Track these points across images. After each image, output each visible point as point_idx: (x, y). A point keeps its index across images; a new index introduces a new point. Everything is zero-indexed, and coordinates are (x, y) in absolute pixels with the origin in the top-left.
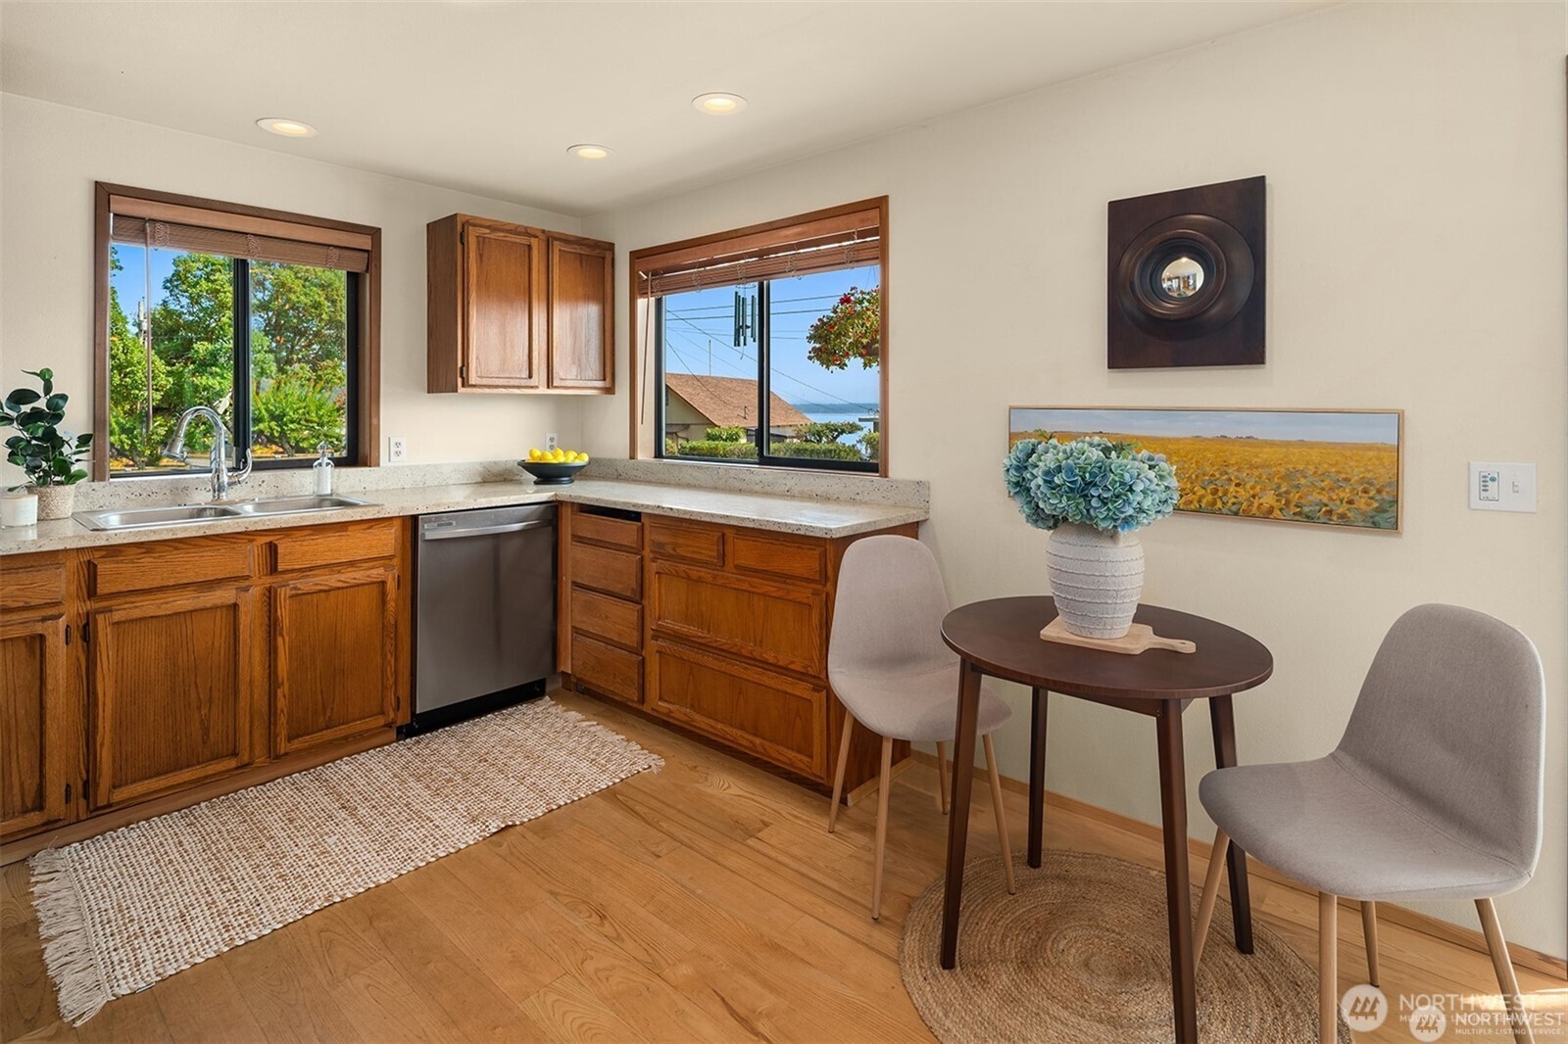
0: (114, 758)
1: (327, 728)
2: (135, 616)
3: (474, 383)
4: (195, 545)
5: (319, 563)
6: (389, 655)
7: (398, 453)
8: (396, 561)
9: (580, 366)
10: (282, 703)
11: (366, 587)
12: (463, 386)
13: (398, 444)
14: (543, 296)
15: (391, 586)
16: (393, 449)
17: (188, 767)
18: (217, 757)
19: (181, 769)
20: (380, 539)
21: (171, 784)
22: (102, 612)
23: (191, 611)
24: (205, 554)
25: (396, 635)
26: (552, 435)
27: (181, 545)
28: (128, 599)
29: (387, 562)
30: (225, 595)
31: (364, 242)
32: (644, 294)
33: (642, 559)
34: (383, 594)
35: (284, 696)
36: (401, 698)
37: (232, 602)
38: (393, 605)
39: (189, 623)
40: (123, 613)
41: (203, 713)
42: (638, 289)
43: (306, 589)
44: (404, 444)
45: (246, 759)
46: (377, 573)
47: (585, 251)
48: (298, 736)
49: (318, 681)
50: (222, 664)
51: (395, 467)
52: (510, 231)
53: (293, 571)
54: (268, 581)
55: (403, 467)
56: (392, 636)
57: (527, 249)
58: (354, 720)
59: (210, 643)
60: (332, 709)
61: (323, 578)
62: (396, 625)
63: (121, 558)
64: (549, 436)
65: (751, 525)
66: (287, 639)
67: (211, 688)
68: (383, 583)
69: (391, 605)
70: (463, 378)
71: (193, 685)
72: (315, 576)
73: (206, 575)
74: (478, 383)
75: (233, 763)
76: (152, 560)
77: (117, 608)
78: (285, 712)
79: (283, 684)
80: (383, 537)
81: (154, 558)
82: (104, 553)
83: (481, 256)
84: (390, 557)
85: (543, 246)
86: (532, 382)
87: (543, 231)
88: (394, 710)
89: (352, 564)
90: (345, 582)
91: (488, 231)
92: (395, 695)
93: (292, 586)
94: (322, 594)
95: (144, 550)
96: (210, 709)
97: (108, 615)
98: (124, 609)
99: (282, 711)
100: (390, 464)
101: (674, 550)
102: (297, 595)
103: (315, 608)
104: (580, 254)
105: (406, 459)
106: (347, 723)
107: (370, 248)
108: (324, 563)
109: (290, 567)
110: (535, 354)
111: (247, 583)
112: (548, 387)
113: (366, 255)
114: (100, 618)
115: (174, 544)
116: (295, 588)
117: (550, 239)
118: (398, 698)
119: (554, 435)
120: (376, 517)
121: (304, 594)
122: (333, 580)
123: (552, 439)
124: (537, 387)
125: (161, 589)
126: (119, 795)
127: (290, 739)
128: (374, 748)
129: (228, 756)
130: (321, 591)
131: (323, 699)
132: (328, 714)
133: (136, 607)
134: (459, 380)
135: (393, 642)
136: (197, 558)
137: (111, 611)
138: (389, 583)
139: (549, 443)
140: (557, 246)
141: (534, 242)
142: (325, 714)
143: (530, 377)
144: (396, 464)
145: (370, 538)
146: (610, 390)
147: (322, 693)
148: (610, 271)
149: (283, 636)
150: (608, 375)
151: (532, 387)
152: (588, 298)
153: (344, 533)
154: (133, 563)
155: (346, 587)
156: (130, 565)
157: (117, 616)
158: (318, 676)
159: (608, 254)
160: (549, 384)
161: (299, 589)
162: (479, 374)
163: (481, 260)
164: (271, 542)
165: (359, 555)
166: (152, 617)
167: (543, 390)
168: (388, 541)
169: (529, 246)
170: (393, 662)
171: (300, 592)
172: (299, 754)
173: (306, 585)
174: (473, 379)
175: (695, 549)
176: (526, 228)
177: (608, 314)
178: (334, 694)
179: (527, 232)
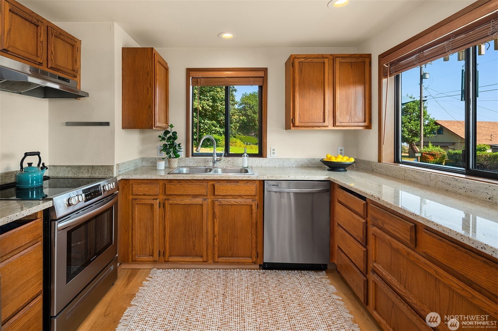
0: (170, 246)
1: (232, 257)
2: (175, 203)
3: (297, 125)
4: (192, 182)
5: (229, 194)
6: (253, 235)
7: (274, 153)
8: (257, 198)
9: (350, 116)
10: (216, 243)
11: (245, 206)
12: (293, 127)
13: (274, 150)
14: (331, 85)
15: (254, 208)
16: (272, 152)
17: (189, 256)
18: (197, 256)
19: (187, 256)
20: (250, 188)
21: (184, 260)
22: (167, 200)
23: (190, 204)
24: (193, 185)
25: (256, 227)
26: (341, 148)
27: (187, 181)
28: (174, 197)
29: (254, 197)
30: (199, 200)
31: (261, 74)
32: (386, 76)
33: (367, 222)
34: (252, 210)
35: (217, 241)
36: (259, 253)
37: (201, 203)
38: (255, 215)
39: (190, 208)
40: (172, 201)
41: (193, 239)
42: (383, 74)
43: (224, 203)
44: (276, 150)
45: (205, 259)
46: (249, 201)
47: (353, 60)
48: (222, 257)
49: (229, 238)
50: (199, 224)
51: (272, 158)
52: (315, 58)
53: (220, 195)
54: (212, 197)
55: (275, 158)
56: (255, 227)
57: (323, 64)
58: (240, 257)
59: (195, 216)
60: (233, 250)
61: (230, 200)
62: (256, 223)
63: (172, 183)
64: (339, 148)
65: (435, 228)
66: (218, 220)
67: (195, 231)
68: (251, 206)
69: (254, 215)
70: (293, 123)
71: (191, 229)
72: (228, 199)
73: (194, 193)
74: (299, 125)
75: (201, 260)
76: (179, 185)
77: (171, 199)
78: (217, 246)
79: (216, 236)
80: (251, 187)
81: (180, 185)
82: (168, 181)
83: (301, 71)
84: (255, 196)
85: (331, 62)
86: (325, 124)
87: (331, 55)
88: (255, 258)
89: (240, 196)
90: (237, 203)
91: (304, 59)
92: (256, 251)
93: (219, 201)
94: (230, 206)
95: (178, 182)
96: (195, 238)
97: (168, 201)
98: (172, 200)
99: (216, 246)
100: (271, 157)
101: (382, 224)
102: (221, 205)
103: (227, 210)
104: (351, 62)
105: (276, 156)
106: (239, 257)
107: (264, 76)
108: (230, 194)
109: (219, 194)
110: (326, 111)
111: (206, 197)
112: (334, 126)
113: (262, 79)
114: (166, 201)
115: (186, 181)
116: (220, 202)
117: (334, 58)
118: (258, 253)
119: (343, 148)
120: (247, 179)
121: (223, 205)
122: (233, 201)
123: (341, 150)
124: (327, 126)
125: (182, 195)
126: (171, 259)
127: (219, 257)
128: (249, 269)
129: (200, 256)
130: (229, 205)
131: (230, 245)
132: (232, 251)
133: (175, 200)
134: (292, 124)
135: (255, 230)
136: (191, 187)
137: (169, 200)
138: (253, 206)
139: (339, 152)
140: (338, 60)
141: (326, 61)
142: (231, 251)
143: (324, 122)
144: (272, 157)
145: (246, 187)
146: (369, 127)
147: (230, 243)
148: (368, 68)
149: (216, 219)
150: (367, 119)
151: (325, 126)
152: (355, 83)
153: (237, 184)
154: (174, 185)
155: (238, 205)
156: (174, 186)
157: (171, 202)
158: (229, 236)
159: (367, 60)
160: (334, 125)
161: (222, 203)
162: (300, 121)
163: (301, 72)
164: (213, 184)
165: (243, 193)
166: (179, 204)
167: (331, 127)
168: (252, 189)
169: (324, 62)
170: (255, 238)
171: (222, 204)
172: (222, 263)
173: (224, 201)
174: (297, 123)
175: (395, 229)
176: (322, 55)
177: (367, 89)
178: (234, 245)
179: (323, 57)
